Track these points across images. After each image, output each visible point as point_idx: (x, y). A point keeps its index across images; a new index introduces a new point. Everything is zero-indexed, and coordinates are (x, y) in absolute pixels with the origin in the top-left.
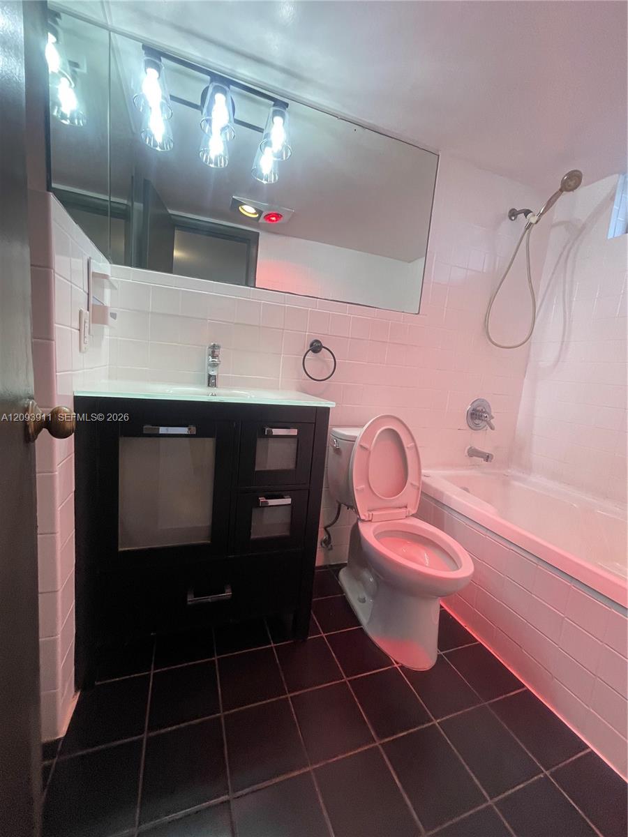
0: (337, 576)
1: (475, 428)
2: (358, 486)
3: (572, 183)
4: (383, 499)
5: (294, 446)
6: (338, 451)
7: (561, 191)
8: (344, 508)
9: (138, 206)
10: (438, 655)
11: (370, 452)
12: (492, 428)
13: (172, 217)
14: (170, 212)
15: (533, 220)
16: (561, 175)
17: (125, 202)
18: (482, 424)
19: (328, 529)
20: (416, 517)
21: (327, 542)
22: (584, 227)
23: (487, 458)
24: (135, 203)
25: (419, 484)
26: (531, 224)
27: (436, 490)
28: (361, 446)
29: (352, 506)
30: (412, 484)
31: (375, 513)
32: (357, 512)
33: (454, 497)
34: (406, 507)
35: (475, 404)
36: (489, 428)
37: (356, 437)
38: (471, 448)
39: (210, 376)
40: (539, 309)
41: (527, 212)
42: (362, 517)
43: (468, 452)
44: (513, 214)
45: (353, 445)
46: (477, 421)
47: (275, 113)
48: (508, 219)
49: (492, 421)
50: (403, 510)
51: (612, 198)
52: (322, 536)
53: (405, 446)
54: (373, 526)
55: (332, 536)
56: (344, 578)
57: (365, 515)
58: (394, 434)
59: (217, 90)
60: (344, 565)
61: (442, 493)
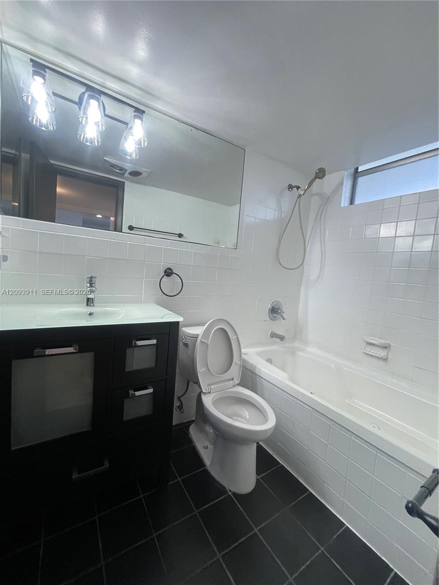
0: (188, 430)
1: (273, 319)
2: (200, 370)
3: (321, 175)
4: (217, 376)
5: (155, 350)
6: (186, 345)
7: (316, 178)
8: (191, 383)
9: (25, 156)
10: (257, 479)
11: (208, 345)
12: (284, 319)
13: (54, 166)
14: (52, 162)
15: (302, 193)
16: (315, 169)
17: (13, 152)
18: (278, 316)
19: (181, 399)
20: (240, 386)
21: (181, 407)
22: (329, 198)
23: (282, 338)
24: (22, 154)
25: (241, 362)
26: (300, 195)
27: (252, 365)
28: (201, 341)
29: (197, 383)
30: (236, 363)
31: (212, 387)
32: (200, 386)
33: (263, 369)
34: (233, 379)
35: (273, 304)
36: (282, 319)
37: (198, 335)
38: (272, 332)
39: (88, 299)
40: (308, 245)
41: (298, 188)
42: (204, 391)
43: (270, 335)
44: (290, 187)
45: (197, 340)
46: (275, 315)
47: (135, 117)
48: (287, 189)
49: (283, 315)
50: (231, 382)
51: (342, 184)
52: (176, 403)
53: (231, 338)
54: (212, 395)
55: (183, 403)
56: (193, 431)
57: (206, 390)
58: (224, 331)
59: (91, 97)
60: (193, 421)
61: (255, 367)
